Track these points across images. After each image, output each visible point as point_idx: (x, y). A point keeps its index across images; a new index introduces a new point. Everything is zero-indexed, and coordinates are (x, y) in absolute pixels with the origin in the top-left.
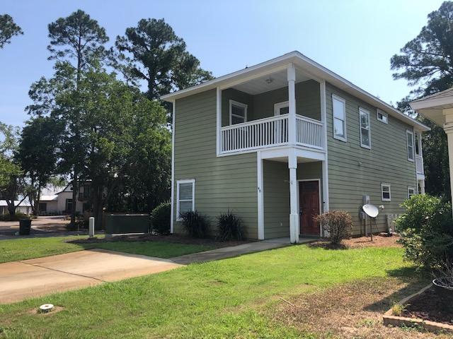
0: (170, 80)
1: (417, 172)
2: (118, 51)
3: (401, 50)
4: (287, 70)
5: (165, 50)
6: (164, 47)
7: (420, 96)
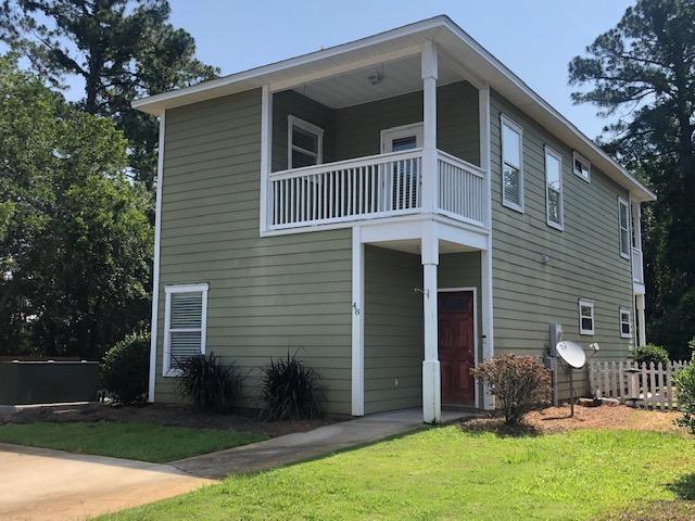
0: (134, 78)
1: (634, 279)
2: (20, 10)
3: (588, 49)
4: (420, 55)
5: (126, 15)
6: (122, 10)
7: (621, 137)
